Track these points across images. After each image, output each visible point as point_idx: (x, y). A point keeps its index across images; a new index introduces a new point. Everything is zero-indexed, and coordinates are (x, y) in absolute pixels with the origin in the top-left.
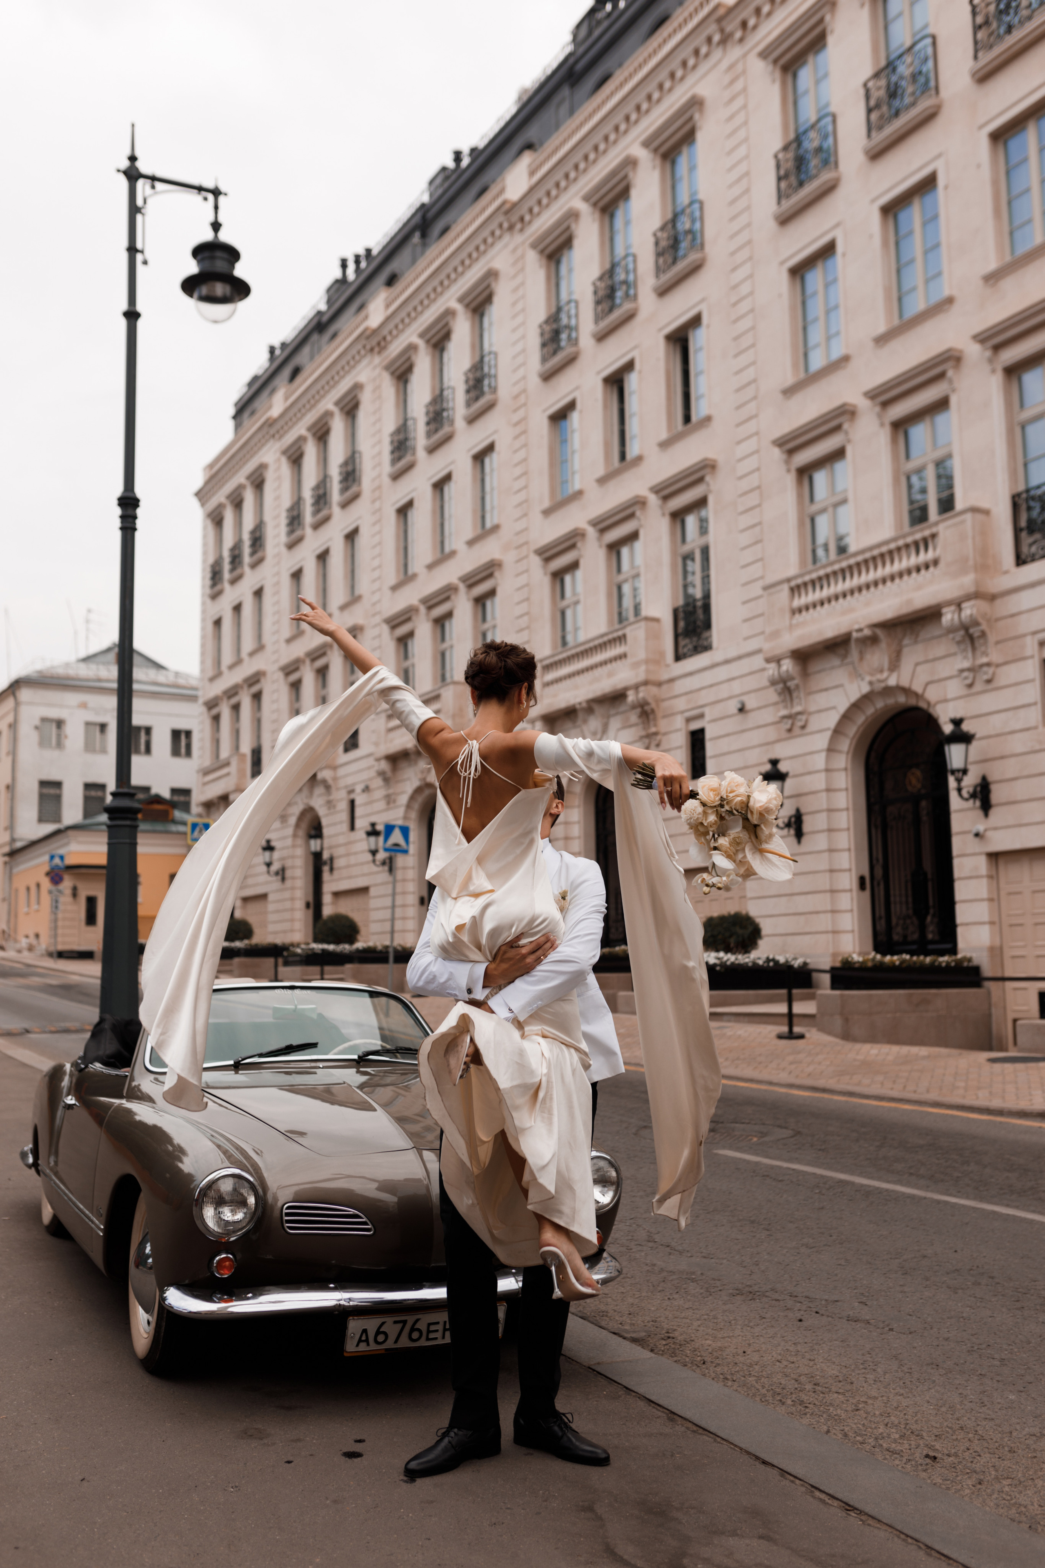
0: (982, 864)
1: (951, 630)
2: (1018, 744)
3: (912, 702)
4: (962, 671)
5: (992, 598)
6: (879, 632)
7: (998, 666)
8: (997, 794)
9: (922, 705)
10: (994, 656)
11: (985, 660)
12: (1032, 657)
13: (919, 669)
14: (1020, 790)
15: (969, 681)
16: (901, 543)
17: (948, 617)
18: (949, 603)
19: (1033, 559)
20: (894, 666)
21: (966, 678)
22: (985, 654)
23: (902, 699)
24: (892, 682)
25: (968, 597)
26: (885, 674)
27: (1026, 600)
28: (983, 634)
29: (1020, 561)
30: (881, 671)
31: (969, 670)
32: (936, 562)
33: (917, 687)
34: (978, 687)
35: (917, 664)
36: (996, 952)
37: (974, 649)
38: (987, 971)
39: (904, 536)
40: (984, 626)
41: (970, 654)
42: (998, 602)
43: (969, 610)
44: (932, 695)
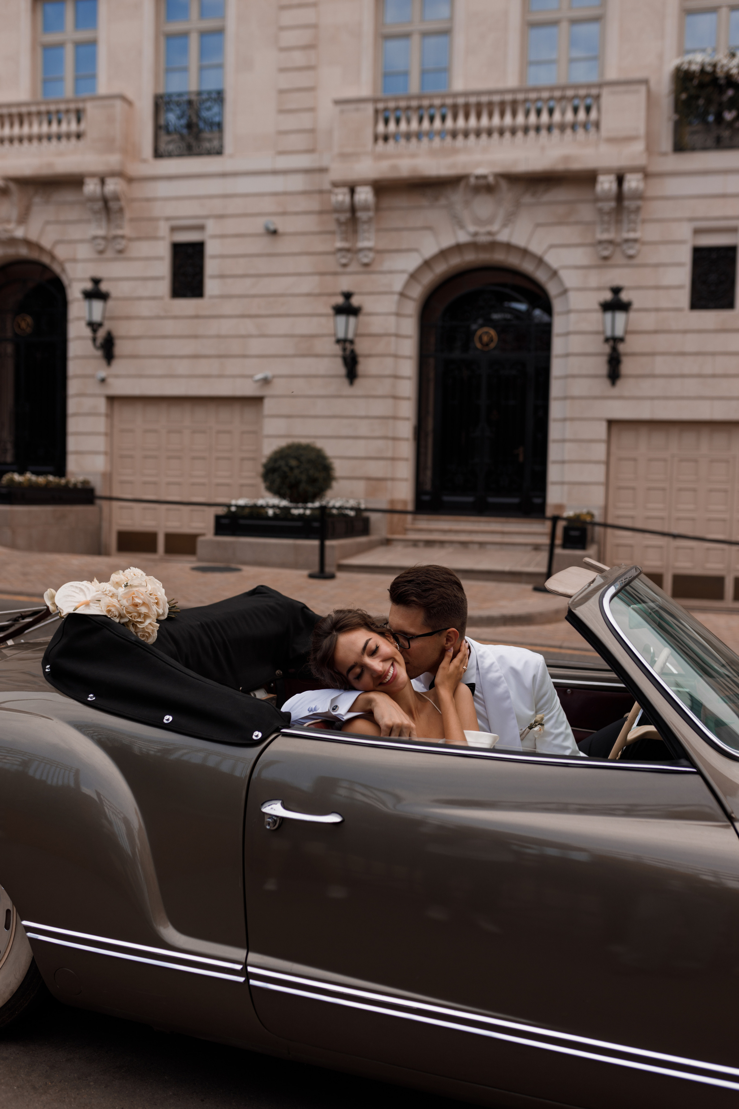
0: (102, 405)
1: (91, 199)
2: (145, 309)
3: (35, 255)
4: (95, 238)
5: (130, 180)
6: (13, 186)
7: (131, 239)
8: (120, 347)
9: (46, 260)
10: (127, 230)
11: (120, 232)
12: (162, 238)
13: (50, 228)
14: (143, 347)
15: (101, 248)
16: (34, 109)
17: (91, 187)
18: (93, 175)
19: (170, 155)
20: (23, 219)
21: (99, 244)
22: (120, 227)
23: (24, 252)
24: (19, 233)
25: (114, 174)
26: (11, 226)
27: (162, 189)
28: (121, 210)
29: (158, 154)
30: (8, 221)
31: (104, 238)
32: (79, 136)
33: (46, 243)
34: (110, 254)
35: (47, 223)
36: (108, 477)
37: (109, 220)
38: (100, 490)
39: (38, 104)
40: (123, 203)
41: (104, 223)
42: (135, 186)
43: (112, 186)
44: (61, 252)
